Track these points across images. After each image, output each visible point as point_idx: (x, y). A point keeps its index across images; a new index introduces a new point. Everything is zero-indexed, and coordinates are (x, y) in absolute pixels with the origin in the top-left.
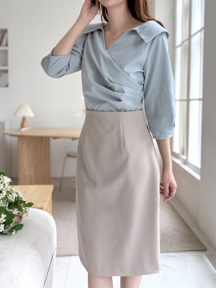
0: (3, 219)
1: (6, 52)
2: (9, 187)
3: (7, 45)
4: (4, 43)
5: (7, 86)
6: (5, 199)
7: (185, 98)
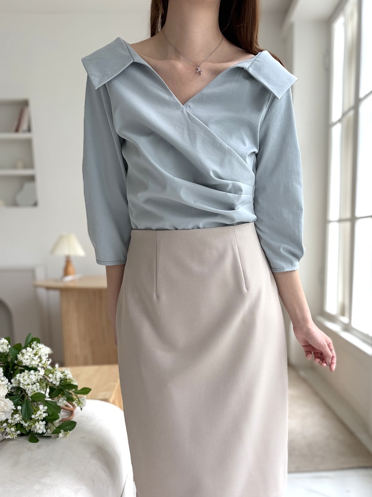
0: (42, 413)
1: (29, 143)
2: (49, 362)
3: (29, 130)
4: (24, 126)
5: (35, 204)
6: (43, 381)
7: (348, 215)
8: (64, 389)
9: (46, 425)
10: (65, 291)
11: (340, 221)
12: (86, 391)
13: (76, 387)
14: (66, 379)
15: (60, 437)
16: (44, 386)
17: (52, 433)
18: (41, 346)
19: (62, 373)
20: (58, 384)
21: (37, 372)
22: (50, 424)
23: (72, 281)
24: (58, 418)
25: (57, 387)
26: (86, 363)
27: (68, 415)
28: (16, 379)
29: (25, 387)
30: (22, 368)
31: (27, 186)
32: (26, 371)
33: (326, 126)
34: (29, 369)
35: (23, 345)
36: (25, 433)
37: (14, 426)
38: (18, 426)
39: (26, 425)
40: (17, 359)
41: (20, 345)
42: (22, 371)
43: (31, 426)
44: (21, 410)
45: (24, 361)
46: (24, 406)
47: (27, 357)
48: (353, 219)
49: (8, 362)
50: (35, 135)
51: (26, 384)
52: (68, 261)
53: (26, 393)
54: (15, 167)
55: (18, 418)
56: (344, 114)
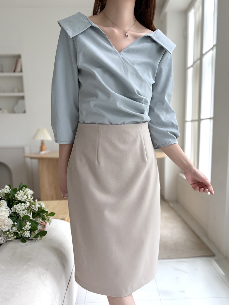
0: (28, 226)
1: (21, 78)
2: (32, 199)
3: (21, 71)
4: (18, 69)
5: (25, 112)
6: (29, 209)
7: (197, 118)
8: (40, 213)
9: (30, 233)
10: (41, 159)
11: (192, 121)
12: (52, 214)
13: (47, 212)
14: (42, 208)
15: (38, 240)
16: (29, 212)
17: (34, 237)
18: (28, 189)
19: (39, 204)
20: (37, 210)
21: (26, 204)
22: (32, 233)
23: (45, 154)
24: (37, 229)
25: (37, 212)
26: (52, 199)
27: (42, 227)
28: (14, 208)
29: (19, 212)
30: (17, 202)
31: (20, 102)
32: (19, 203)
33: (185, 69)
34: (21, 202)
35: (18, 189)
36: (19, 237)
37: (13, 233)
38: (15, 233)
39: (20, 233)
40: (14, 197)
41: (16, 189)
42: (17, 204)
43: (22, 234)
44: (17, 225)
45: (18, 198)
46: (19, 222)
47: (20, 196)
48: (199, 120)
49: (10, 198)
50: (25, 74)
51: (20, 210)
52: (42, 143)
53: (19, 215)
54: (13, 91)
55: (15, 229)
56: (194, 63)
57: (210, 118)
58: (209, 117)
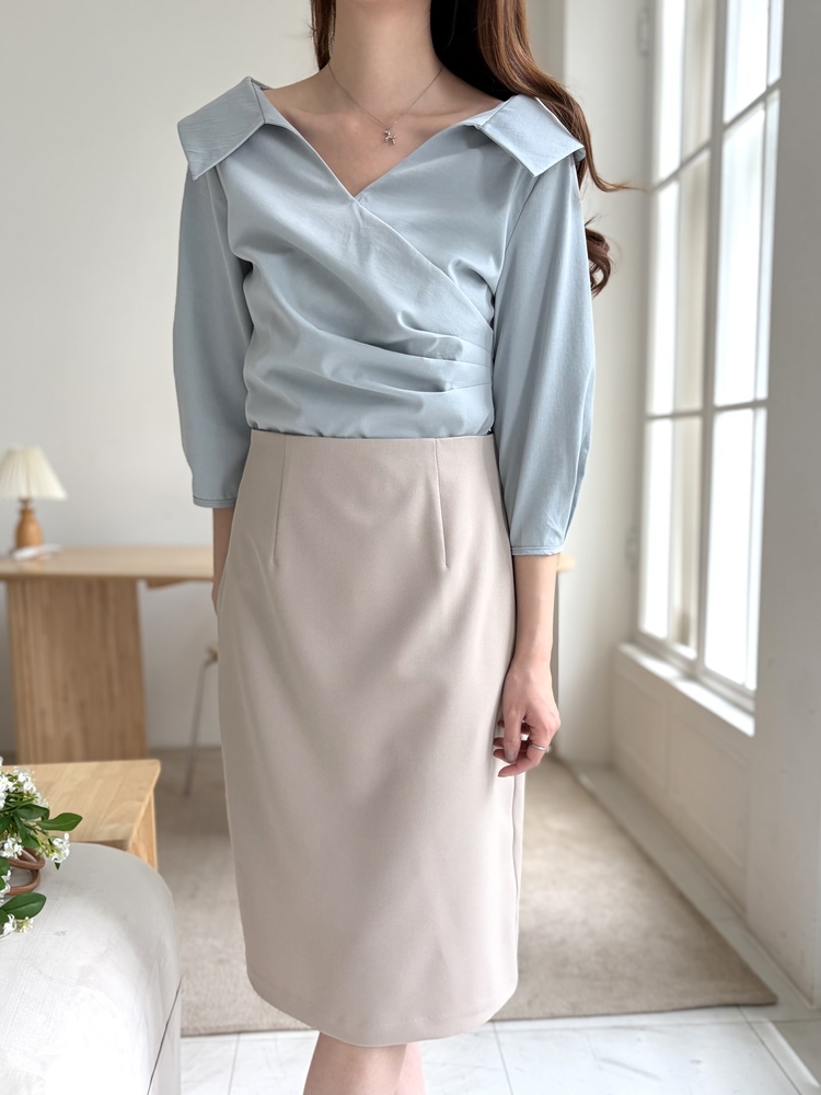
7: (695, 402)
8: (16, 815)
10: (19, 583)
11: (675, 416)
12: (68, 822)
13: (46, 811)
14: (21, 794)
15: (5, 932)
19: (12, 778)
20: (1, 804)
23: (35, 559)
25: (1, 812)
26: (69, 758)
27: (26, 880)
33: (646, 189)
48: (708, 412)
52: (26, 511)
56: (684, 163)
57: (754, 405)
58: (749, 398)
